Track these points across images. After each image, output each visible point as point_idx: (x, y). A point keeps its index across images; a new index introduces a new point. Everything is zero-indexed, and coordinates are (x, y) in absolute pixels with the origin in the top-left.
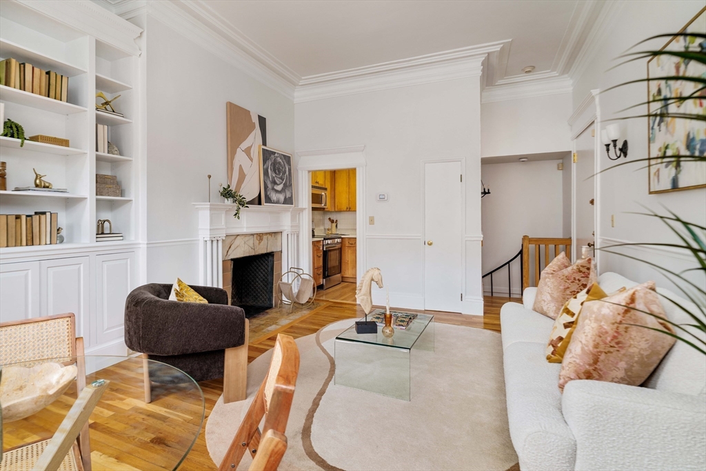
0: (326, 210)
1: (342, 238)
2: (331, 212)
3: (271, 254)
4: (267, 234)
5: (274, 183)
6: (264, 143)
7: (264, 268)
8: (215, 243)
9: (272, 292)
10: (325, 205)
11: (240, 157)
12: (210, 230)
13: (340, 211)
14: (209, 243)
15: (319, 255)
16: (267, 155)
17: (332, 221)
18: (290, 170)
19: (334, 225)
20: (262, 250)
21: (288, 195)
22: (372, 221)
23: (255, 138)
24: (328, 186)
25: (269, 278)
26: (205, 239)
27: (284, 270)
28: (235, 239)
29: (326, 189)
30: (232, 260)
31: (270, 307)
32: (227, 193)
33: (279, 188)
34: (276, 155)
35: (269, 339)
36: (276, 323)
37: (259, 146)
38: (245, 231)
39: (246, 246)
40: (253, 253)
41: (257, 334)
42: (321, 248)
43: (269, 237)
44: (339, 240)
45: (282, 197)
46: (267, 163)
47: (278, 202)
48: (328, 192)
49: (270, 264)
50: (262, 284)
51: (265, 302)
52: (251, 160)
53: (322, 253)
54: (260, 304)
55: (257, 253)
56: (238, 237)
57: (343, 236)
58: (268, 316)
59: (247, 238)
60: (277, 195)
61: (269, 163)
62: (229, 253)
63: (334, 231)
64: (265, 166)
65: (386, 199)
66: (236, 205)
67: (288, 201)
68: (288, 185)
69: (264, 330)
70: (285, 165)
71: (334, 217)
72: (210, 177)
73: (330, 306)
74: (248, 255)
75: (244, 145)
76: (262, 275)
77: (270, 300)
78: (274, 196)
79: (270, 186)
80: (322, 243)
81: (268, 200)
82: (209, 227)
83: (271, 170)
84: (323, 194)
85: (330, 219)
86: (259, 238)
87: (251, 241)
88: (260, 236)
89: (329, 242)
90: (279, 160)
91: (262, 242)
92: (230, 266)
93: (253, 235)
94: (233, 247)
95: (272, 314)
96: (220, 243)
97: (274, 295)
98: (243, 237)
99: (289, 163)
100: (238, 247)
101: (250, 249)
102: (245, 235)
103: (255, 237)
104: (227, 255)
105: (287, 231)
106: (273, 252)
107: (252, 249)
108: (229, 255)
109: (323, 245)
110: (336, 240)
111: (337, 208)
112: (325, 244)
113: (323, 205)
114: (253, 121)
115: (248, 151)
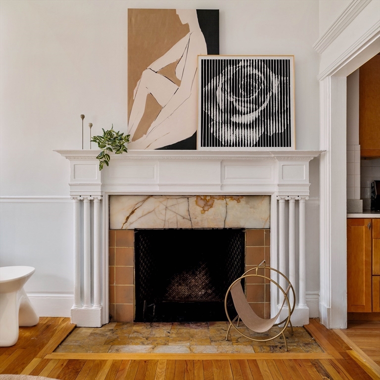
4: (224, 197)
18: (285, 83)
20: (210, 221)
23: (187, 47)
28: (144, 201)
30: (135, 230)
33: (247, 118)
39: (169, 213)
46: (214, 82)
52: (177, 82)
55: (195, 227)
56: (151, 199)
59: (171, 201)
61: (219, 80)
62: (130, 220)
74: (174, 226)
75: (159, 64)
78: (228, 134)
79: (216, 116)
83: (224, 90)
87: (182, 207)
88: (206, 200)
90: (250, 70)
91: (212, 210)
92: (132, 239)
93: (187, 197)
94: (138, 213)
98: (161, 199)
99: (283, 72)
100: (149, 213)
101: (179, 218)
102: (168, 197)
103: (192, 200)
104: (126, 222)
105: (277, 194)
106: (243, 229)
107: (184, 218)
108: (131, 223)
114: (183, 23)
115: (169, 72)
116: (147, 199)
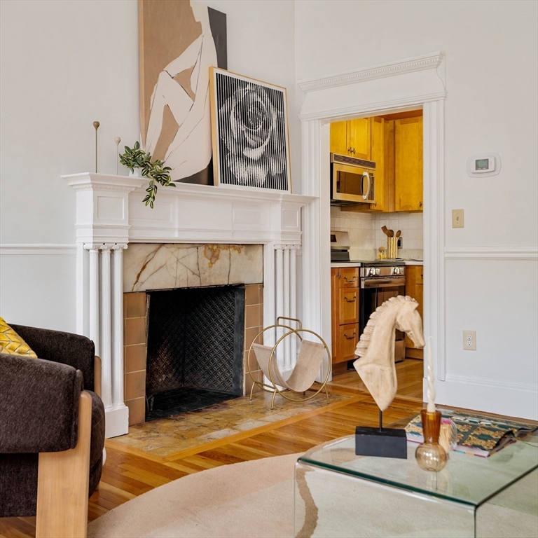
0: (373, 207)
1: (407, 267)
2: (386, 213)
3: (236, 290)
4: (229, 246)
5: (244, 143)
6: (222, 63)
7: (225, 316)
8: (106, 255)
9: (240, 365)
10: (371, 196)
11: (167, 89)
12: (94, 227)
13: (405, 212)
14: (93, 255)
15: (350, 296)
16: (226, 87)
17: (390, 234)
18: (281, 120)
19: (395, 241)
20: (217, 277)
21: (276, 169)
22: (458, 219)
23: (200, 53)
24: (379, 158)
25: (235, 335)
27: (269, 320)
28: (156, 251)
29: (372, 165)
30: (148, 292)
31: (237, 395)
32: (133, 158)
33: (256, 154)
34: (248, 87)
36: (231, 426)
37: (211, 69)
38: (176, 236)
39: (181, 267)
40: (195, 283)
41: (184, 443)
42: (356, 284)
43: (234, 253)
44: (398, 270)
45: (260, 173)
46: (228, 103)
47: (251, 183)
48: (379, 172)
49: (236, 308)
50: (221, 348)
51: (227, 384)
52: (192, 96)
53: (356, 294)
54: (217, 387)
55: (205, 284)
56: (163, 249)
57: (410, 263)
58: (225, 411)
59: (182, 252)
60: (250, 168)
61: (232, 104)
62: (141, 278)
63: (392, 252)
64: (223, 110)
65: (491, 168)
67: (277, 181)
68: (276, 150)
69: (202, 437)
70: (268, 109)
71: (394, 224)
72: (97, 125)
73: (360, 402)
74: (184, 285)
75: (176, 66)
76: (221, 330)
77: (238, 380)
78: (242, 171)
79: (233, 148)
80: (356, 274)
81: (229, 177)
82: (91, 223)
83: (236, 117)
84: (365, 174)
85: (384, 229)
86: (209, 253)
87: (191, 258)
88: (213, 250)
89: (374, 271)
90: (255, 97)
91: (218, 263)
92: (143, 305)
93: (196, 246)
94: (150, 268)
95: (234, 407)
96: (118, 257)
97: (245, 372)
98: (173, 249)
99: (279, 105)
100: (161, 267)
101: (190, 274)
102: (179, 246)
103: (202, 249)
104: (137, 281)
105: (274, 243)
106: (243, 285)
107: (194, 274)
108: (142, 283)
109: (360, 278)
110: (392, 269)
111: (397, 206)
112: (362, 275)
113: (365, 197)
114: (197, 20)
115: (184, 79)
116: (159, 248)
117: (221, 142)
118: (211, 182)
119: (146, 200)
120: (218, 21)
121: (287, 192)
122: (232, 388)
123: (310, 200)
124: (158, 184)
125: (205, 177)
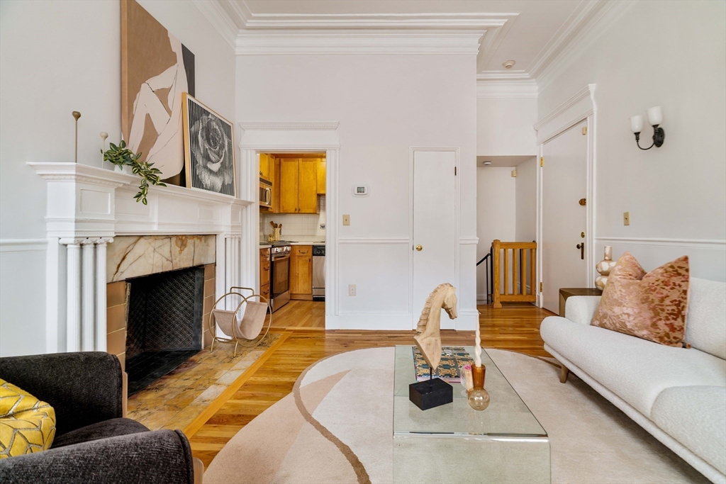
0: (270, 210)
1: (291, 246)
2: (276, 214)
3: (200, 268)
4: (193, 236)
5: (208, 158)
7: (186, 291)
8: (88, 251)
9: (200, 326)
10: (270, 204)
11: (146, 101)
12: (76, 221)
13: (286, 214)
14: (73, 252)
15: (266, 267)
16: (196, 113)
17: (275, 226)
18: (230, 144)
19: (277, 230)
20: (184, 261)
21: (228, 181)
22: (346, 220)
23: (175, 78)
24: (272, 180)
25: (196, 305)
26: (63, 241)
27: (220, 292)
28: (135, 243)
29: (270, 184)
30: (128, 280)
31: (197, 351)
32: (118, 156)
33: (215, 167)
34: (210, 117)
35: (210, 422)
36: (214, 382)
37: (183, 94)
38: (155, 229)
39: (157, 255)
40: (169, 268)
41: (182, 414)
42: (268, 259)
43: (197, 241)
44: (289, 248)
45: (218, 182)
46: (197, 124)
47: (212, 189)
48: (273, 188)
49: (197, 284)
50: (182, 315)
51: (187, 343)
52: (170, 112)
53: (269, 265)
54: (178, 346)
55: (176, 268)
56: (142, 240)
57: (292, 244)
58: (197, 368)
59: (159, 243)
60: (211, 177)
61: (199, 126)
62: (121, 269)
63: (278, 237)
64: (193, 129)
65: (366, 193)
66: (140, 178)
67: (228, 189)
68: (227, 167)
69: (195, 401)
70: (222, 136)
71: (277, 220)
72: (77, 116)
74: (159, 270)
75: (157, 82)
76: (182, 302)
77: (197, 338)
78: (207, 179)
79: (200, 161)
80: (269, 252)
81: (198, 183)
82: (73, 216)
83: (202, 137)
84: (268, 189)
85: (272, 223)
86: (179, 243)
87: (166, 248)
88: (182, 240)
89: (279, 250)
90: (214, 125)
91: (186, 249)
92: (124, 292)
93: (169, 237)
94: (129, 258)
95: (203, 362)
96: (102, 251)
97: (203, 331)
98: (151, 240)
99: (229, 137)
100: (140, 257)
101: (164, 260)
102: (156, 238)
103: (174, 239)
104: (117, 272)
105: (225, 233)
106: (203, 265)
107: (167, 260)
108: (122, 273)
109: (271, 254)
110: (285, 248)
111: (281, 210)
112: (273, 253)
113: (267, 203)
114: (174, 51)
115: (163, 94)
116: (138, 240)
117: (192, 154)
118: (183, 184)
119: (138, 196)
120: (189, 58)
121: (234, 198)
122: (191, 345)
123: (247, 204)
124: (150, 183)
125: (178, 180)
